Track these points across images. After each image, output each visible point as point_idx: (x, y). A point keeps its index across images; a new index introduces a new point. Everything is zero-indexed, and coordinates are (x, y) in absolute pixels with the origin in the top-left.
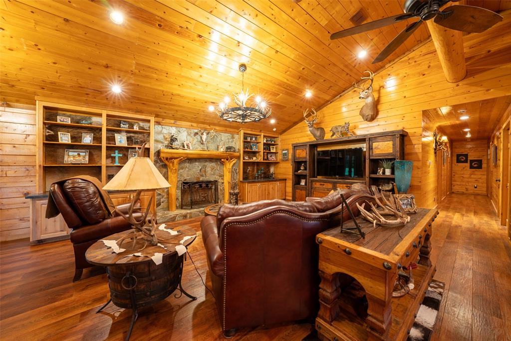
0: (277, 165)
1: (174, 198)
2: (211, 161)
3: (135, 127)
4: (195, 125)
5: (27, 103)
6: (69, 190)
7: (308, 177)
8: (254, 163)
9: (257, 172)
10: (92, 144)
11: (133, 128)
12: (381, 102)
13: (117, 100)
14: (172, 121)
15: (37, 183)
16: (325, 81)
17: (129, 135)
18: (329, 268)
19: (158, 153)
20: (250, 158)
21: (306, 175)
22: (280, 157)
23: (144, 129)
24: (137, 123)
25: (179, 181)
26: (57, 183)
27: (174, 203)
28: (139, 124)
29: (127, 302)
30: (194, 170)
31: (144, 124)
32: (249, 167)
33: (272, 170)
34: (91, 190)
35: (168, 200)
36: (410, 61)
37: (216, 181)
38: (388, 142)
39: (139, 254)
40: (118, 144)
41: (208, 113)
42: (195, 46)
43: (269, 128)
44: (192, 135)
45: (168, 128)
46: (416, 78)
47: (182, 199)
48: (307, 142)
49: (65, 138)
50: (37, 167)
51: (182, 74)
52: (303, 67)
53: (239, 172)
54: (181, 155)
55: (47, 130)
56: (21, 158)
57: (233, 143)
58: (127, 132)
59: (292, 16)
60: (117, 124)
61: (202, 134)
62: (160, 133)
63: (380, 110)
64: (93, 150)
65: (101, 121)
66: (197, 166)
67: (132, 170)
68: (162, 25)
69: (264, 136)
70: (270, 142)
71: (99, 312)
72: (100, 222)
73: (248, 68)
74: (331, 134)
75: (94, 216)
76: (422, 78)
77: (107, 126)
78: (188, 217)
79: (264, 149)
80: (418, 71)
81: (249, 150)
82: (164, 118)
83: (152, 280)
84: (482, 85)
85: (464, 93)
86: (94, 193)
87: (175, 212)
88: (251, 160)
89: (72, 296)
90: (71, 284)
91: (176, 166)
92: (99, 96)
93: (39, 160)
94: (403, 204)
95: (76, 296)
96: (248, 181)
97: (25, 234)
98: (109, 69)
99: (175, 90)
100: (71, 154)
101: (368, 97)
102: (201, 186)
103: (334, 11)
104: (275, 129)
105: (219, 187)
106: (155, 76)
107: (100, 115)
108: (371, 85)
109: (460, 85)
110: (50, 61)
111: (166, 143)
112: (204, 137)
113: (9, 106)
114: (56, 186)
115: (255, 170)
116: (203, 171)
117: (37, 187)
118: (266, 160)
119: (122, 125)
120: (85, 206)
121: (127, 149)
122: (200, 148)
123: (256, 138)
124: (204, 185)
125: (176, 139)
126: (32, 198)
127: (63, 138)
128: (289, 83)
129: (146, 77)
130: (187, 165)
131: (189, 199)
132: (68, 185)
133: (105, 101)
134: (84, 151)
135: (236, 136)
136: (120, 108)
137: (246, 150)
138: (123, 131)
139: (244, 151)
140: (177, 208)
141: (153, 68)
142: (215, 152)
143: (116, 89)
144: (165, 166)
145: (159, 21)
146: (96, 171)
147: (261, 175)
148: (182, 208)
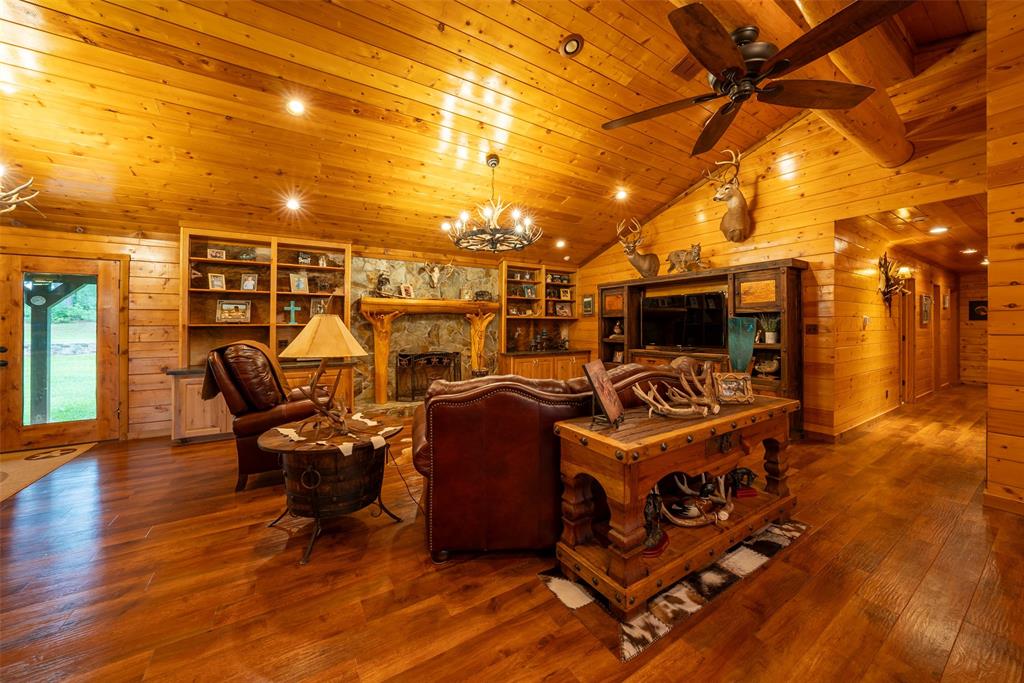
0: (573, 325)
1: (383, 381)
2: (448, 318)
3: (321, 262)
4: (419, 254)
5: (167, 232)
6: (231, 361)
7: (626, 348)
8: (528, 321)
9: (536, 338)
10: (255, 291)
11: (318, 264)
12: (760, 206)
13: (293, 221)
14: (382, 250)
15: (180, 351)
16: (648, 170)
17: (311, 275)
18: (571, 470)
19: (358, 304)
20: (520, 311)
21: (622, 344)
22: (579, 309)
23: (336, 265)
24: (324, 254)
25: (393, 352)
26: (216, 350)
27: (384, 391)
28: (327, 256)
29: (308, 507)
30: (419, 333)
31: (336, 256)
32: (519, 329)
33: (564, 333)
34: (260, 361)
35: (374, 385)
36: (811, 128)
37: (458, 353)
38: (768, 282)
39: (324, 442)
40: (294, 291)
41: (440, 234)
42: (412, 134)
43: (557, 256)
44: (415, 272)
45: (374, 261)
46: (822, 160)
47: (397, 384)
48: (625, 282)
49: (217, 283)
50: (181, 329)
51: (394, 176)
52: (602, 151)
53: (500, 337)
54: (395, 307)
55: (194, 271)
56: (159, 315)
57: (489, 285)
58: (309, 270)
59: (567, 76)
60: (292, 258)
61: (432, 270)
62: (361, 270)
63: (758, 219)
64: (258, 300)
65: (270, 254)
66: (423, 327)
67: (316, 332)
68: (360, 110)
69: (547, 271)
70: (558, 282)
71: (271, 526)
72: (271, 408)
73: (501, 160)
74: (668, 266)
75: (263, 398)
76: (834, 160)
77: (278, 261)
78: (407, 414)
79: (547, 295)
80: (825, 146)
81: (518, 297)
82: (367, 245)
83: (339, 481)
84: (941, 173)
85: (909, 188)
86: (264, 365)
87: (385, 405)
88: (523, 316)
89: (235, 507)
90: (234, 495)
91: (388, 327)
92: (267, 215)
93: (183, 317)
94: (729, 388)
95: (240, 508)
96: (515, 353)
97: (162, 430)
98: (283, 176)
99: (384, 200)
100: (225, 307)
101: (730, 197)
102: (429, 362)
103: (639, 63)
104: (567, 258)
105: (462, 363)
106: (350, 181)
107: (268, 245)
108: (735, 176)
109: (903, 171)
110: (204, 171)
111: (371, 287)
112: (436, 275)
113: (145, 236)
114: (215, 354)
115: (532, 334)
116: (432, 335)
117: (180, 358)
118: (552, 315)
119: (301, 260)
120: (251, 384)
121: (308, 298)
122: (428, 295)
123: (532, 275)
124: (435, 360)
125: (388, 280)
126: (174, 374)
127: (215, 283)
128: (580, 177)
129: (339, 184)
130: (406, 324)
131: (409, 385)
132: (230, 353)
133: (276, 223)
134: (243, 302)
135: (494, 272)
136: (298, 233)
137: (513, 297)
138: (303, 268)
139: (508, 299)
140: (389, 399)
141: (349, 171)
142: (454, 302)
143: (293, 204)
144: (369, 326)
145: (355, 105)
146: (262, 334)
147: (541, 343)
148: (397, 400)
